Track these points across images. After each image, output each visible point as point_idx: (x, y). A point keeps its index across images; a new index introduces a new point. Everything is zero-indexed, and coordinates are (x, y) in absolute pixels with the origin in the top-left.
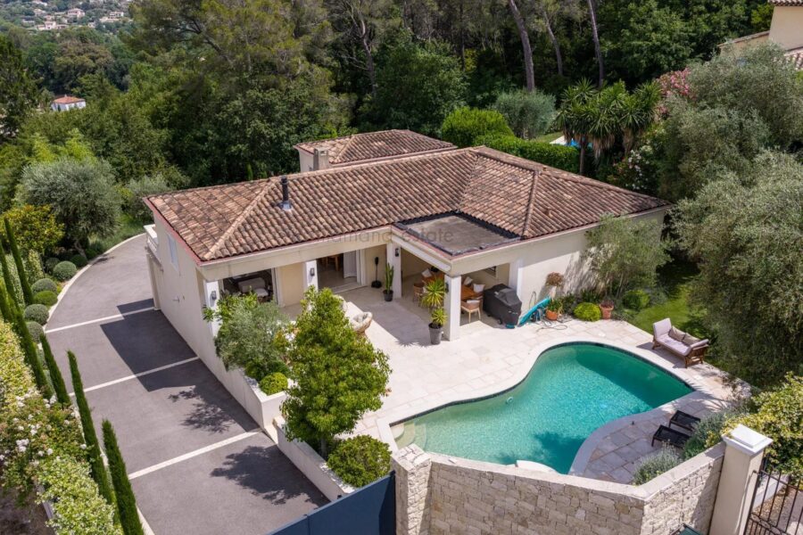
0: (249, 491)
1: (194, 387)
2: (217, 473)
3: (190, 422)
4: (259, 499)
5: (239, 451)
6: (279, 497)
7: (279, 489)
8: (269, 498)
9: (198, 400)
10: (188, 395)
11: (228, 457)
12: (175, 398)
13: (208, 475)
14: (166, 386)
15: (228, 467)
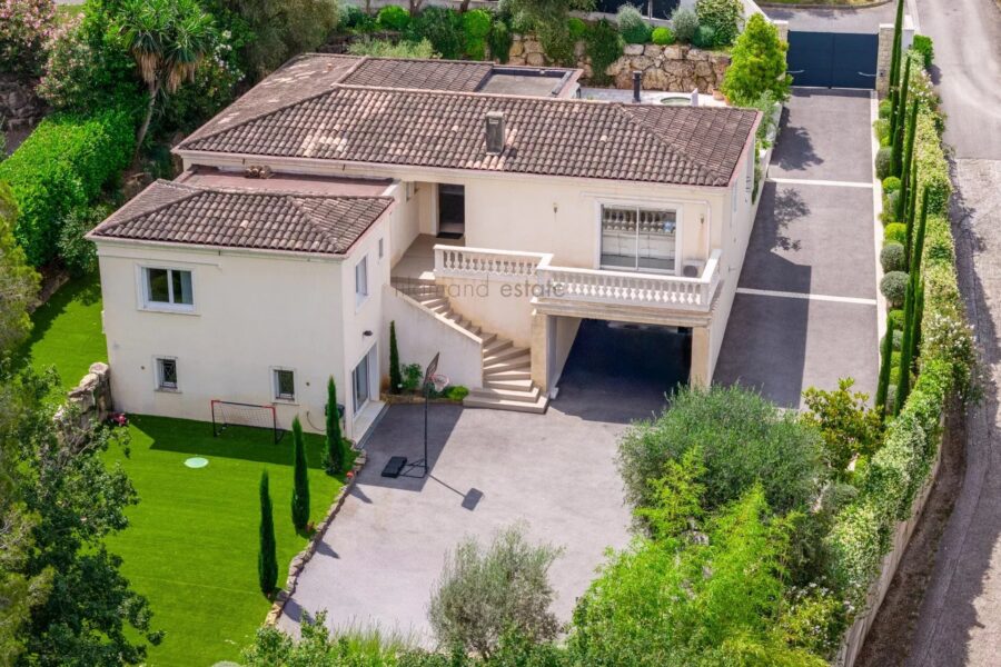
0: (811, 143)
1: (773, 250)
2: (819, 161)
3: (804, 212)
4: (811, 135)
5: (795, 171)
6: (801, 131)
7: (798, 136)
8: (805, 134)
9: (783, 232)
10: (785, 243)
11: (804, 169)
12: (796, 246)
13: (825, 163)
14: (792, 264)
15: (810, 163)
